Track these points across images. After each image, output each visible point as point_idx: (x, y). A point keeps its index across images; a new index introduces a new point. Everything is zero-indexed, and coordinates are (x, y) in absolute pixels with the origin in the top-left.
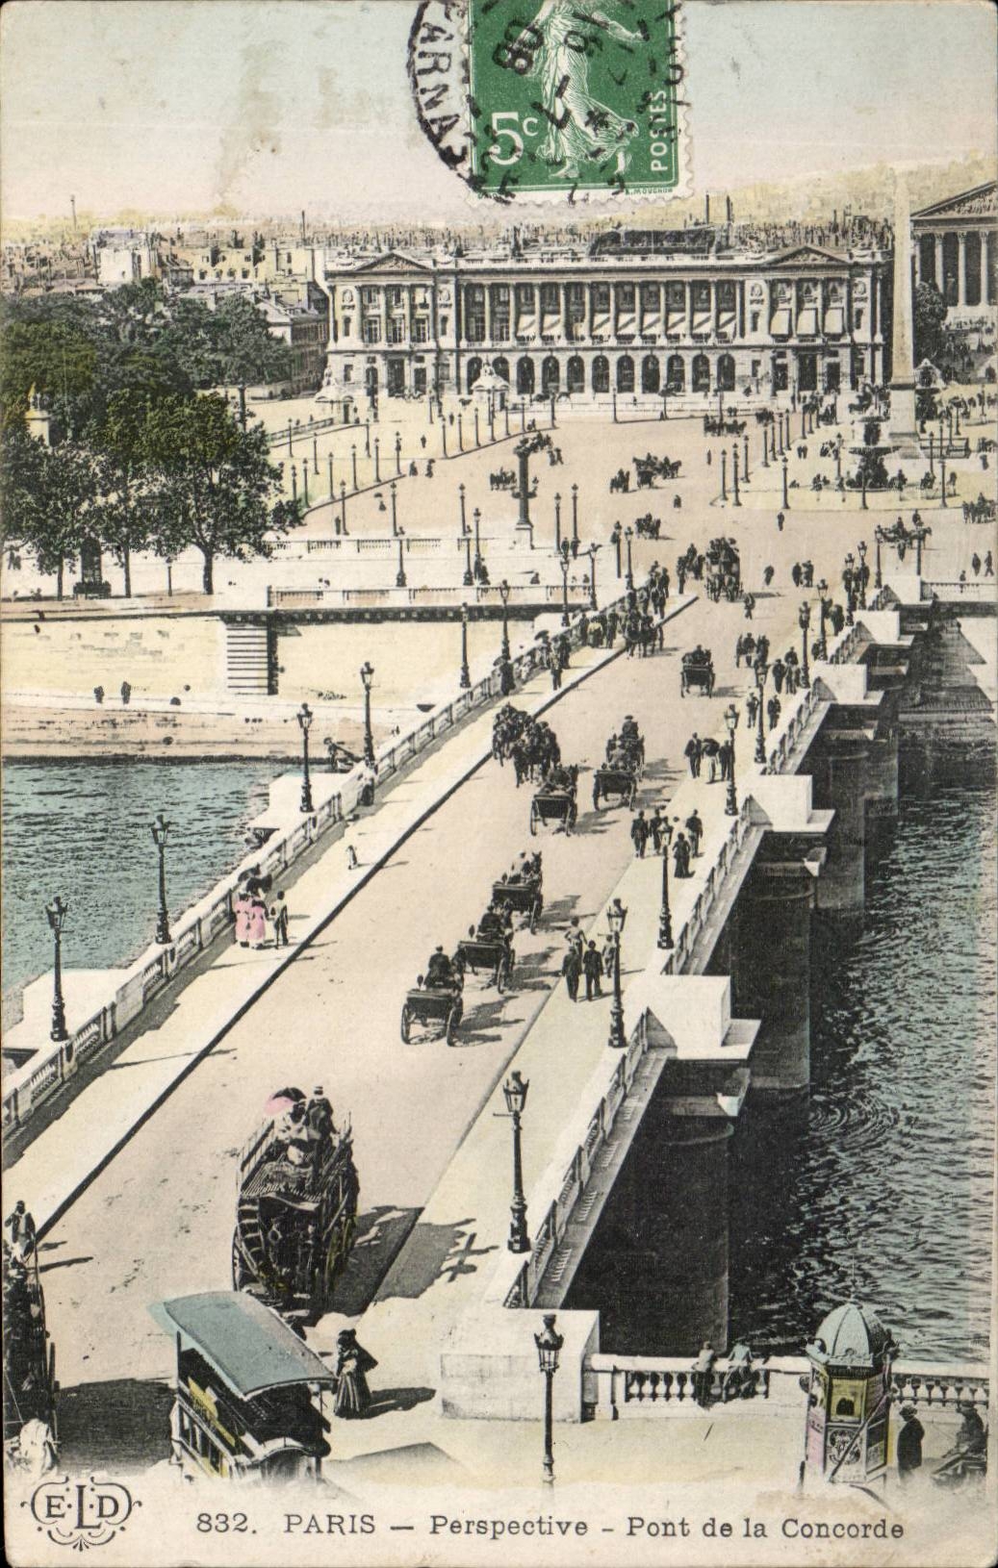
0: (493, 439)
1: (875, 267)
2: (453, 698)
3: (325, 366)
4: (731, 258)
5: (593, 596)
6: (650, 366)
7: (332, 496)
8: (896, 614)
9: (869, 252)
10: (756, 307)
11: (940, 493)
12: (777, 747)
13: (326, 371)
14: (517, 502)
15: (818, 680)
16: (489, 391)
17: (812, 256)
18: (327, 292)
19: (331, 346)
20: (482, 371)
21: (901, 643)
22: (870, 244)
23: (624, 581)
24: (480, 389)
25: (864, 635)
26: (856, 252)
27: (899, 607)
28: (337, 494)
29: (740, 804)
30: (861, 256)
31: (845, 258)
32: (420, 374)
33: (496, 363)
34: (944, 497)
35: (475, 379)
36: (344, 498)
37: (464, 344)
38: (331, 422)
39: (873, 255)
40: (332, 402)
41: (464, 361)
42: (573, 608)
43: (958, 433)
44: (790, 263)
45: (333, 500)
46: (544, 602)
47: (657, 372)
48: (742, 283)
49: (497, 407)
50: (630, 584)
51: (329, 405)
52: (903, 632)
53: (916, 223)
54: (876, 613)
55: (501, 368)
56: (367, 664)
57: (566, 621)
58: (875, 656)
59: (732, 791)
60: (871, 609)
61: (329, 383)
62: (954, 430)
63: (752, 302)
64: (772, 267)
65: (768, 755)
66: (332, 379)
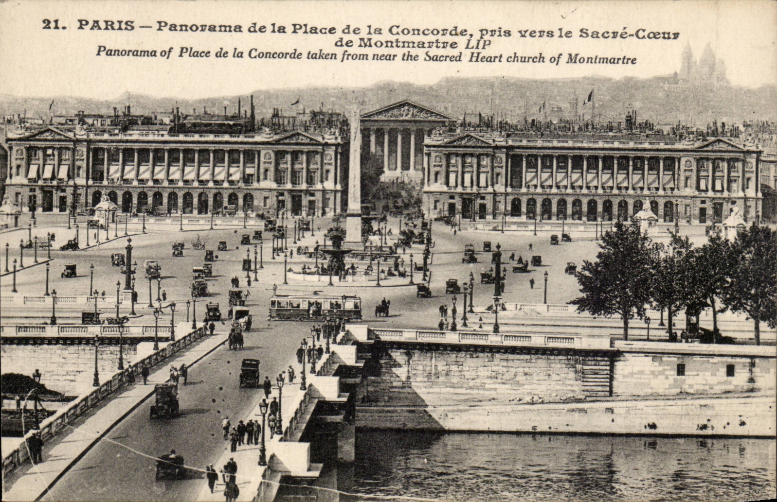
0: (108, 239)
1: (337, 145)
2: (88, 393)
3: (4, 193)
4: (253, 137)
5: (173, 332)
6: (203, 199)
7: (7, 270)
8: (355, 347)
9: (334, 136)
10: (267, 165)
11: (376, 278)
12: (288, 425)
13: (5, 196)
14: (124, 276)
15: (311, 385)
16: (106, 211)
17: (301, 137)
18: (7, 149)
19: (8, 181)
20: (102, 199)
21: (358, 365)
22: (335, 133)
23: (191, 323)
24: (100, 210)
25: (335, 360)
26: (327, 136)
27: (356, 343)
28: (11, 269)
29: (267, 459)
30: (329, 139)
31: (320, 139)
32: (63, 200)
33: (109, 194)
34: (378, 280)
35: (97, 204)
36: (14, 272)
37: (90, 182)
38: (7, 226)
39: (336, 138)
40: (8, 215)
41: (91, 191)
42: (161, 339)
43: (386, 243)
44: (287, 141)
45: (8, 272)
46: (141, 336)
47: (206, 202)
48: (259, 152)
49: (110, 220)
50: (194, 327)
51: (5, 216)
52: (358, 358)
53: (362, 121)
54: (341, 347)
55: (113, 197)
56: (37, 371)
57: (156, 347)
58: (343, 372)
59: (263, 450)
60: (340, 344)
61: (6, 203)
62: (384, 242)
63: (265, 163)
64: (277, 142)
65: (284, 429)
66: (8, 201)
